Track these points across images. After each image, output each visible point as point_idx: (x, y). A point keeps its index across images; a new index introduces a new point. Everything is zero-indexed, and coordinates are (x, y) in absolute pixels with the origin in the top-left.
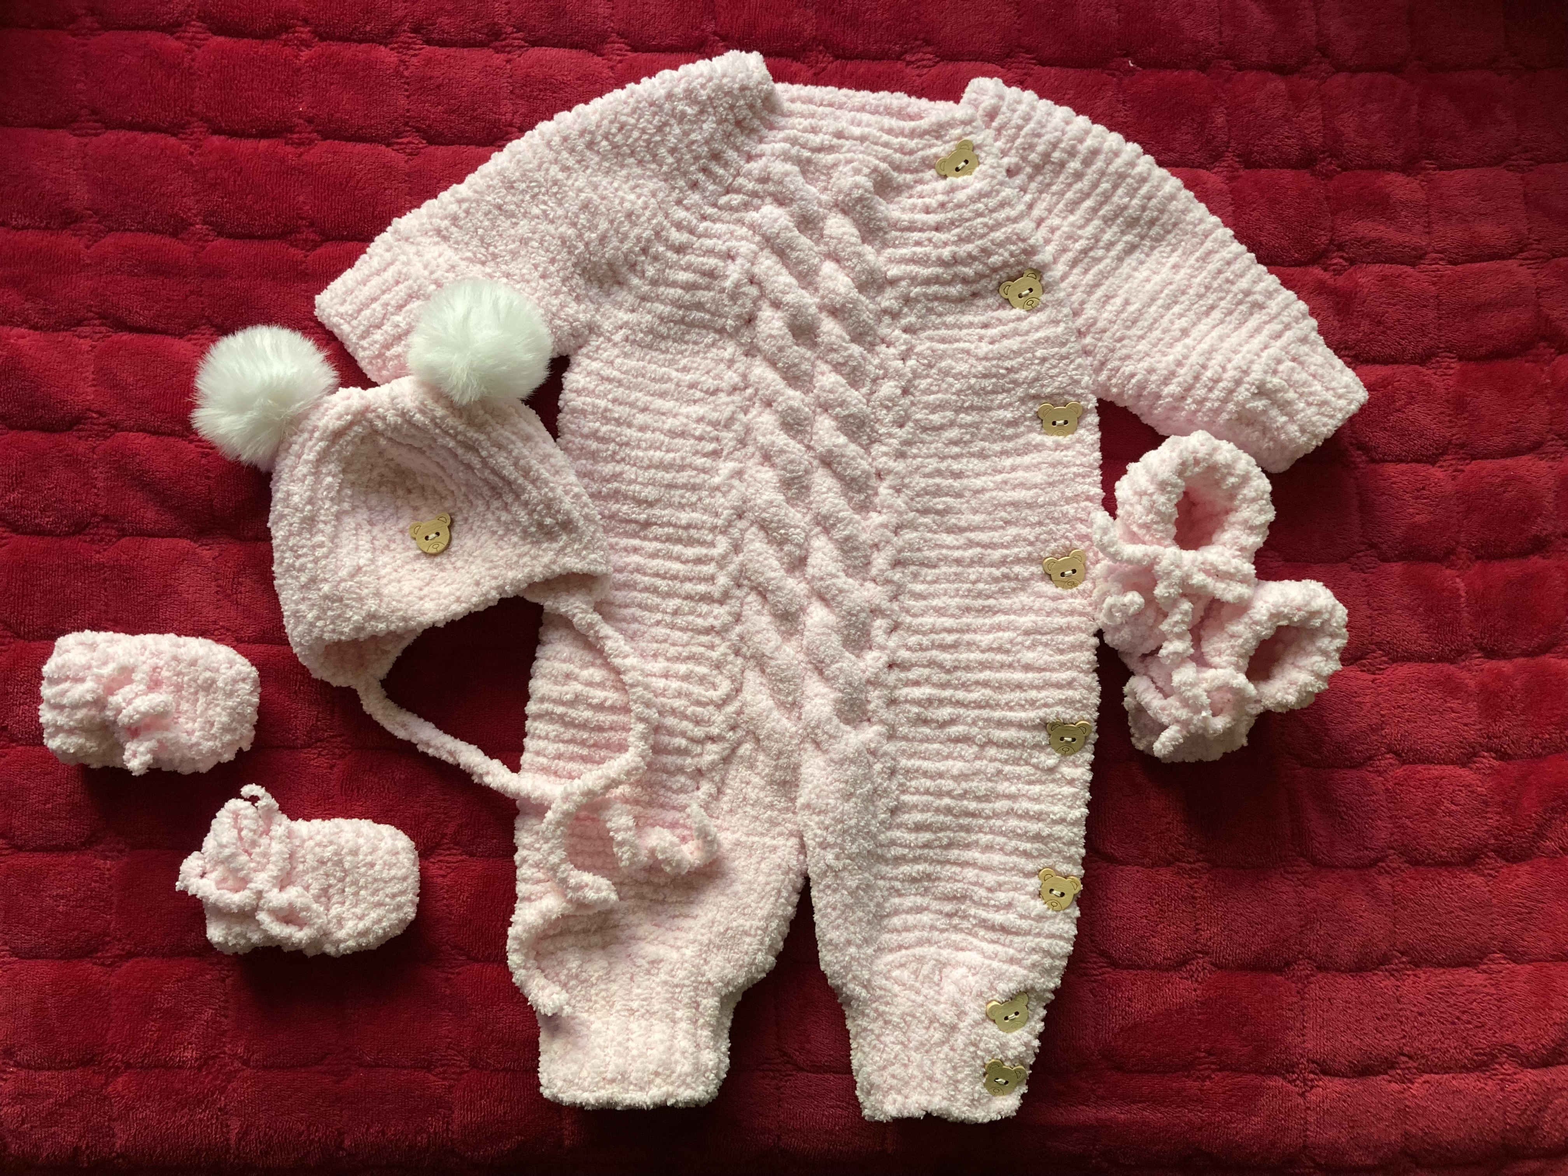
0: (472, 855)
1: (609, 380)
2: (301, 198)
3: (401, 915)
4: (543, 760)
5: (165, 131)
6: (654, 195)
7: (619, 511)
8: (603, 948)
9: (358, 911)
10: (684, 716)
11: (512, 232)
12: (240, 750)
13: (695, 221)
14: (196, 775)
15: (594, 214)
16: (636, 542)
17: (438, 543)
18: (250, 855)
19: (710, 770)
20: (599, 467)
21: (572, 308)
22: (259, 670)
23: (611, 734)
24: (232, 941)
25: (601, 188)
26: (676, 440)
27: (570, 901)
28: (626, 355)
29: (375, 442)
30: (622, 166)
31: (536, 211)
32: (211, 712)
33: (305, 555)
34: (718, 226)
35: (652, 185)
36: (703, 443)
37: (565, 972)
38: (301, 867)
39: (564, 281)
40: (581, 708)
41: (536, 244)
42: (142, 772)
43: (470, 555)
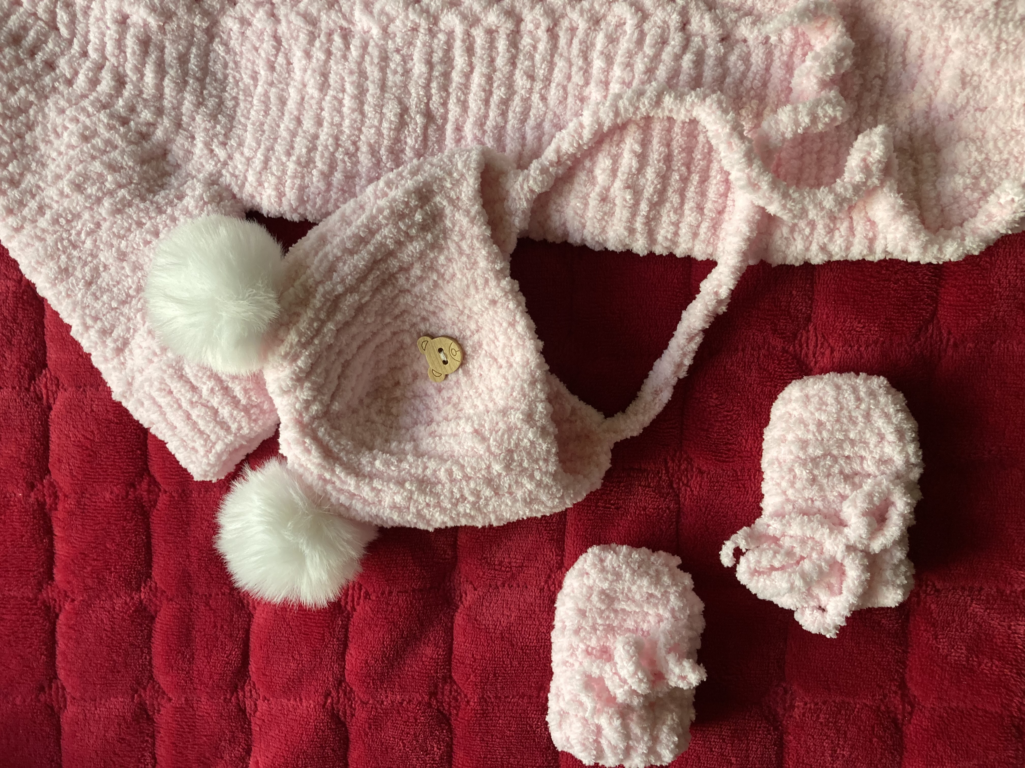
0: (808, 319)
1: (266, 161)
2: (108, 496)
3: (881, 391)
4: (705, 226)
5: (54, 624)
6: (62, 111)
7: (413, 148)
8: (938, 151)
9: (873, 440)
10: (656, 58)
11: (113, 269)
12: (679, 567)
13: (88, 63)
14: (706, 614)
15: (86, 177)
16: (449, 128)
17: (450, 350)
18: (802, 558)
19: (723, 25)
20: (363, 170)
21: (189, 202)
22: (591, 546)
23: (674, 144)
24: (902, 580)
25: (58, 171)
26: (331, 81)
27: (882, 182)
28: (241, 144)
29: (339, 416)
30: (36, 148)
31: (89, 244)
32: (637, 597)
33: (461, 490)
34: (91, 37)
35: (53, 115)
36: (334, 50)
37: (968, 193)
38: (818, 504)
39: (160, 211)
40: (642, 181)
41: (124, 243)
42: (703, 670)
43: (462, 313)
